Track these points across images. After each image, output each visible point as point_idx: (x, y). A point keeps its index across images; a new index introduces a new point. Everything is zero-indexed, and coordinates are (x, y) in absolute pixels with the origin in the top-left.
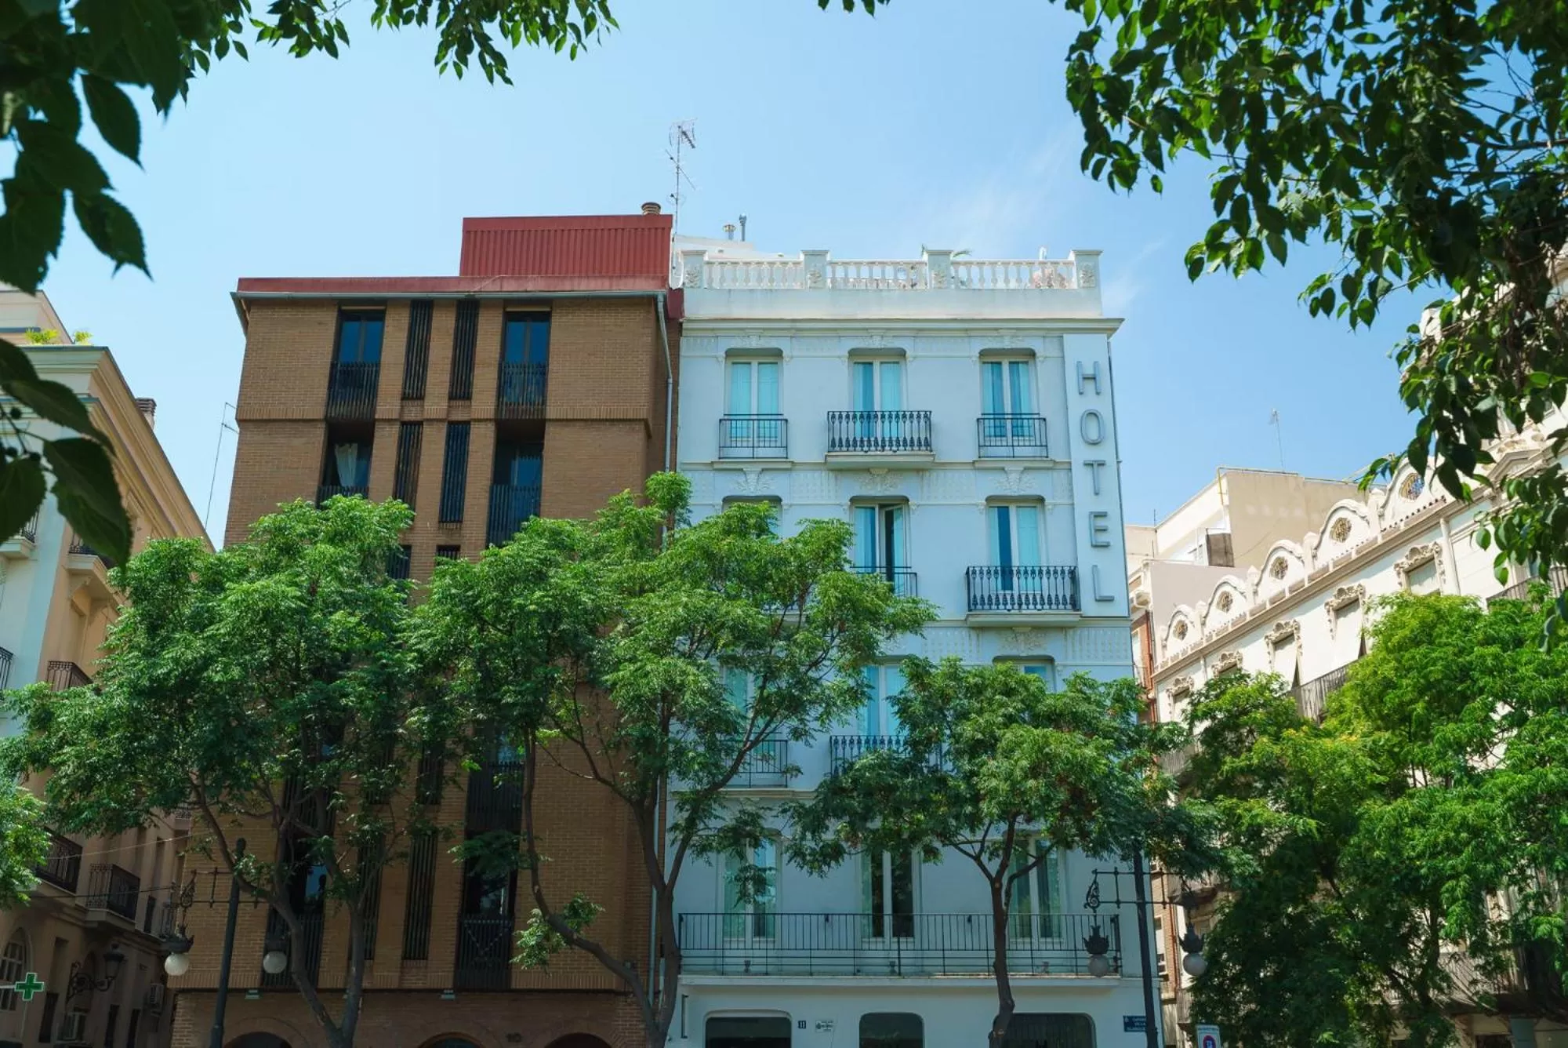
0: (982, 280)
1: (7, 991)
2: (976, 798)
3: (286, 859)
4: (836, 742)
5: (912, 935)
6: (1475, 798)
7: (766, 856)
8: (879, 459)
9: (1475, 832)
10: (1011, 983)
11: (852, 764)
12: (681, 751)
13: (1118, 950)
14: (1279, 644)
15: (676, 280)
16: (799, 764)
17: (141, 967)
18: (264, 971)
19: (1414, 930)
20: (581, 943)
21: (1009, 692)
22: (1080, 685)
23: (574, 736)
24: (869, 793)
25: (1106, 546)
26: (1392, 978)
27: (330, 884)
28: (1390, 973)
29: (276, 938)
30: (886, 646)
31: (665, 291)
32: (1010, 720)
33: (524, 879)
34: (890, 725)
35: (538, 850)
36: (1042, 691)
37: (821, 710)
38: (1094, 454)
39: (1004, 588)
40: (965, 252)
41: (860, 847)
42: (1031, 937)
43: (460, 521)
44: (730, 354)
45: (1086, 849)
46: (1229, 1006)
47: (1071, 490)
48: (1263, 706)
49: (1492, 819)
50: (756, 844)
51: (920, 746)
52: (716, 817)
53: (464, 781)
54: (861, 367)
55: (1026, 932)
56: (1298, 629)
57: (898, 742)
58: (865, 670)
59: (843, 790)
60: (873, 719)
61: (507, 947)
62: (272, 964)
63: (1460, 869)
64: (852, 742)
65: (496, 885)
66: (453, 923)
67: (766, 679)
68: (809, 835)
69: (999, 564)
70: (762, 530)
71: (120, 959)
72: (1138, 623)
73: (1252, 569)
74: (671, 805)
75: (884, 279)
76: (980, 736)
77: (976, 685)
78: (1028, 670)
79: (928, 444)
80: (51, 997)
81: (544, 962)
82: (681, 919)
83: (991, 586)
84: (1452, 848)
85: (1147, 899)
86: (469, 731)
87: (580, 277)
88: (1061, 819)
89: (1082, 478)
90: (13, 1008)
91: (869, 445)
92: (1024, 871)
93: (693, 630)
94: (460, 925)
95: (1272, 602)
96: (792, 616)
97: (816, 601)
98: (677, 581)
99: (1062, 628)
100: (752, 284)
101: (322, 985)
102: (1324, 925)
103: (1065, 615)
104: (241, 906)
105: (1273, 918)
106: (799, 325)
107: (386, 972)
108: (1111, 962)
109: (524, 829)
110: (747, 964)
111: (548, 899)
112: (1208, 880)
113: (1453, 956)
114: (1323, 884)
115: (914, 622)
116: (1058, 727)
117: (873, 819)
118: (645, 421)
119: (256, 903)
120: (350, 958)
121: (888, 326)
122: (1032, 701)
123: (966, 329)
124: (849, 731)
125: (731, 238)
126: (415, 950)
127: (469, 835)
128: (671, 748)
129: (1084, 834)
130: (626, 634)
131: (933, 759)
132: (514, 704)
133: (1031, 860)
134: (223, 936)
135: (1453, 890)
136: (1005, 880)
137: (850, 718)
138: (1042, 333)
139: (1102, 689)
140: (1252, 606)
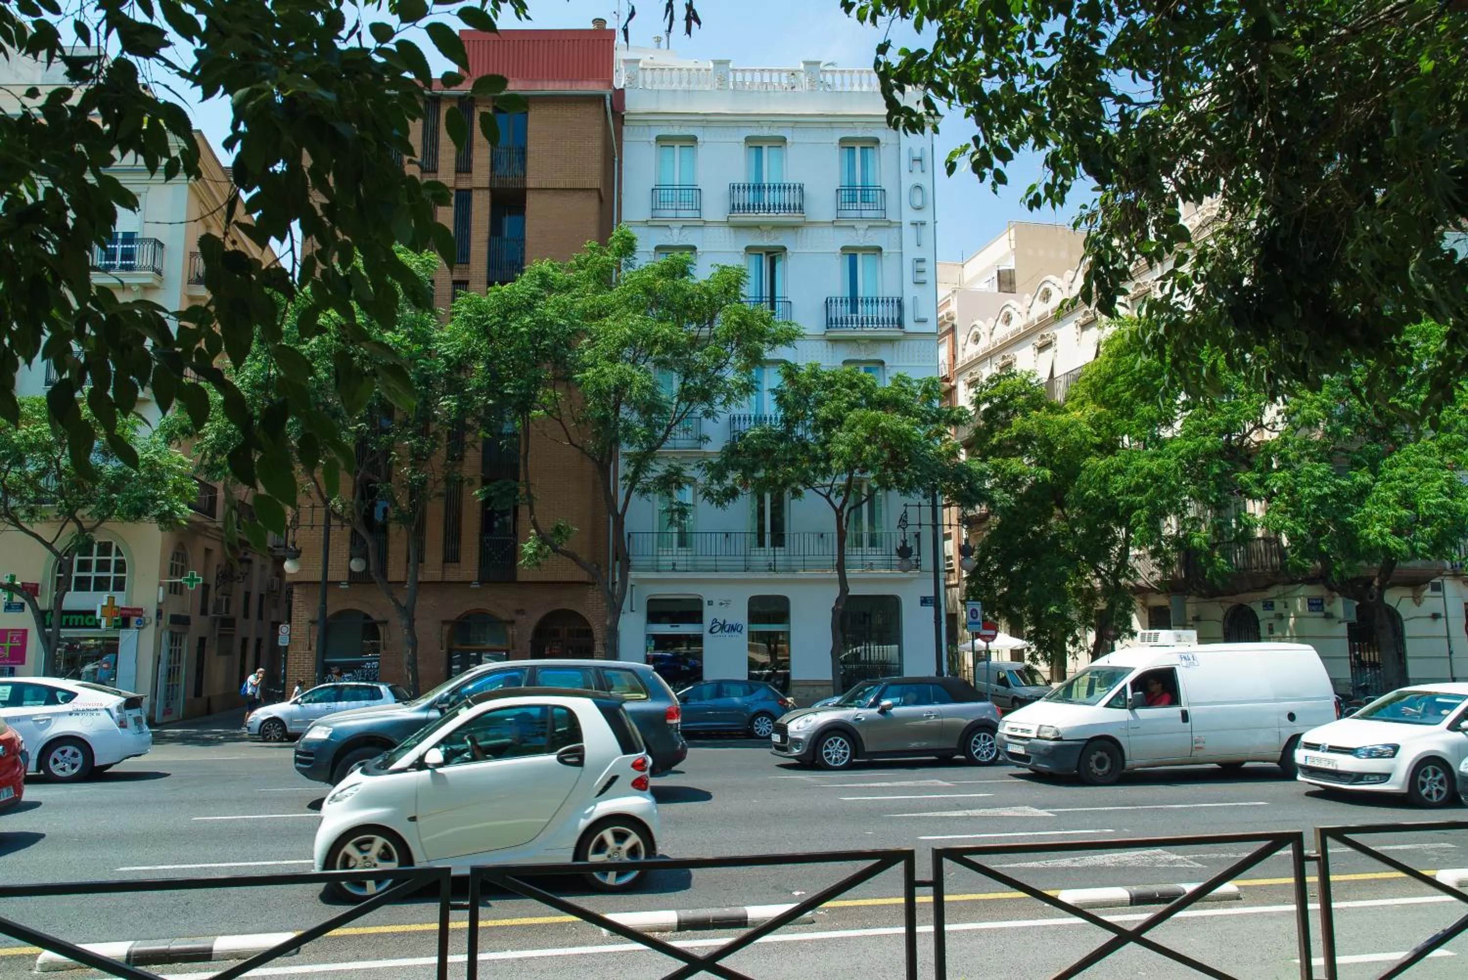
0: (843, 84)
1: (176, 583)
2: (828, 458)
3: (363, 497)
4: (734, 418)
5: (783, 545)
6: (1158, 456)
7: (687, 495)
8: (765, 219)
9: (1156, 479)
10: (848, 576)
11: (745, 435)
12: (628, 428)
13: (919, 554)
14: (1041, 349)
15: (620, 81)
16: (708, 435)
17: (263, 567)
18: (350, 570)
19: (1115, 540)
20: (564, 553)
21: (852, 386)
22: (901, 380)
23: (555, 414)
24: (755, 455)
25: (924, 283)
26: (1096, 571)
27: (392, 514)
28: (1095, 568)
29: (357, 547)
30: (768, 355)
31: (611, 91)
32: (852, 406)
33: (524, 511)
34: (770, 408)
35: (532, 491)
36: (874, 385)
37: (724, 397)
38: (918, 217)
39: (852, 312)
40: (832, 64)
41: (749, 490)
42: (862, 546)
43: (468, 263)
44: (659, 139)
45: (900, 490)
46: (990, 589)
47: (901, 243)
48: (1023, 394)
49: (1167, 470)
50: (679, 487)
51: (789, 423)
52: (653, 471)
53: (479, 445)
54: (753, 150)
55: (859, 543)
56: (1055, 339)
57: (776, 419)
58: (754, 370)
59: (738, 452)
60: (760, 404)
61: (513, 553)
62: (356, 565)
63: (1144, 503)
64: (745, 419)
65: (503, 514)
66: (476, 539)
67: (686, 377)
68: (715, 482)
69: (848, 295)
70: (684, 273)
71: (250, 562)
72: (946, 333)
73: (1027, 296)
74: (622, 462)
75: (771, 83)
76: (831, 417)
77: (830, 381)
78: (867, 370)
79: (801, 208)
80: (206, 586)
81: (538, 564)
82: (629, 536)
83: (842, 311)
84: (1139, 489)
85: (939, 522)
86: (482, 413)
87: (548, 80)
88: (885, 470)
89: (909, 233)
90: (181, 593)
91: (759, 209)
92: (859, 505)
93: (635, 343)
94: (481, 540)
95: (1039, 319)
96: (705, 332)
97: (720, 324)
98: (624, 308)
99: (891, 341)
100: (675, 86)
101: (390, 579)
102: (1055, 538)
103: (894, 332)
104: (332, 528)
105: (1022, 533)
106: (708, 118)
107: (432, 570)
108: (914, 563)
109: (522, 478)
110: (674, 565)
111: (539, 523)
112: (981, 509)
113: (1137, 557)
114: (1057, 511)
115: (789, 338)
116: (885, 410)
117: (758, 471)
118: (598, 190)
119: (342, 526)
120: (408, 561)
121: (775, 119)
122: (867, 394)
123: (828, 122)
124: (742, 412)
125: (659, 47)
126: (451, 556)
127: (485, 482)
128: (622, 424)
129: (899, 481)
130: (589, 346)
131: (799, 431)
132: (513, 395)
133: (864, 498)
134: (322, 548)
135: (1139, 516)
136: (845, 511)
137: (745, 403)
138: (885, 125)
139: (915, 384)
140: (1025, 322)
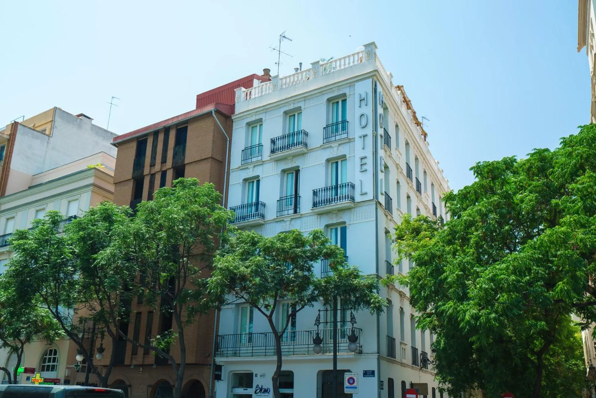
8: (285, 154)
25: (366, 170)
31: (215, 108)
38: (363, 132)
44: (247, 124)
47: (354, 150)
69: (334, 184)
75: (298, 80)
79: (302, 143)
89: (358, 143)
91: (283, 149)
99: (350, 209)
100: (257, 96)
106: (266, 107)
118: (211, 158)
121: (296, 98)
126: (147, 351)
138: (349, 85)
